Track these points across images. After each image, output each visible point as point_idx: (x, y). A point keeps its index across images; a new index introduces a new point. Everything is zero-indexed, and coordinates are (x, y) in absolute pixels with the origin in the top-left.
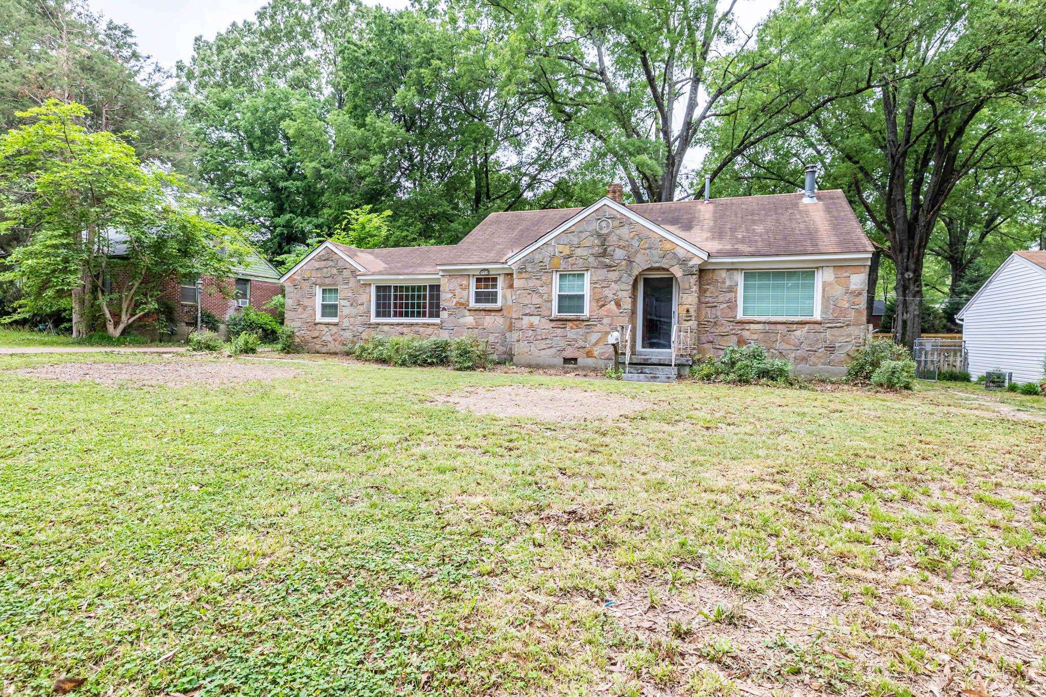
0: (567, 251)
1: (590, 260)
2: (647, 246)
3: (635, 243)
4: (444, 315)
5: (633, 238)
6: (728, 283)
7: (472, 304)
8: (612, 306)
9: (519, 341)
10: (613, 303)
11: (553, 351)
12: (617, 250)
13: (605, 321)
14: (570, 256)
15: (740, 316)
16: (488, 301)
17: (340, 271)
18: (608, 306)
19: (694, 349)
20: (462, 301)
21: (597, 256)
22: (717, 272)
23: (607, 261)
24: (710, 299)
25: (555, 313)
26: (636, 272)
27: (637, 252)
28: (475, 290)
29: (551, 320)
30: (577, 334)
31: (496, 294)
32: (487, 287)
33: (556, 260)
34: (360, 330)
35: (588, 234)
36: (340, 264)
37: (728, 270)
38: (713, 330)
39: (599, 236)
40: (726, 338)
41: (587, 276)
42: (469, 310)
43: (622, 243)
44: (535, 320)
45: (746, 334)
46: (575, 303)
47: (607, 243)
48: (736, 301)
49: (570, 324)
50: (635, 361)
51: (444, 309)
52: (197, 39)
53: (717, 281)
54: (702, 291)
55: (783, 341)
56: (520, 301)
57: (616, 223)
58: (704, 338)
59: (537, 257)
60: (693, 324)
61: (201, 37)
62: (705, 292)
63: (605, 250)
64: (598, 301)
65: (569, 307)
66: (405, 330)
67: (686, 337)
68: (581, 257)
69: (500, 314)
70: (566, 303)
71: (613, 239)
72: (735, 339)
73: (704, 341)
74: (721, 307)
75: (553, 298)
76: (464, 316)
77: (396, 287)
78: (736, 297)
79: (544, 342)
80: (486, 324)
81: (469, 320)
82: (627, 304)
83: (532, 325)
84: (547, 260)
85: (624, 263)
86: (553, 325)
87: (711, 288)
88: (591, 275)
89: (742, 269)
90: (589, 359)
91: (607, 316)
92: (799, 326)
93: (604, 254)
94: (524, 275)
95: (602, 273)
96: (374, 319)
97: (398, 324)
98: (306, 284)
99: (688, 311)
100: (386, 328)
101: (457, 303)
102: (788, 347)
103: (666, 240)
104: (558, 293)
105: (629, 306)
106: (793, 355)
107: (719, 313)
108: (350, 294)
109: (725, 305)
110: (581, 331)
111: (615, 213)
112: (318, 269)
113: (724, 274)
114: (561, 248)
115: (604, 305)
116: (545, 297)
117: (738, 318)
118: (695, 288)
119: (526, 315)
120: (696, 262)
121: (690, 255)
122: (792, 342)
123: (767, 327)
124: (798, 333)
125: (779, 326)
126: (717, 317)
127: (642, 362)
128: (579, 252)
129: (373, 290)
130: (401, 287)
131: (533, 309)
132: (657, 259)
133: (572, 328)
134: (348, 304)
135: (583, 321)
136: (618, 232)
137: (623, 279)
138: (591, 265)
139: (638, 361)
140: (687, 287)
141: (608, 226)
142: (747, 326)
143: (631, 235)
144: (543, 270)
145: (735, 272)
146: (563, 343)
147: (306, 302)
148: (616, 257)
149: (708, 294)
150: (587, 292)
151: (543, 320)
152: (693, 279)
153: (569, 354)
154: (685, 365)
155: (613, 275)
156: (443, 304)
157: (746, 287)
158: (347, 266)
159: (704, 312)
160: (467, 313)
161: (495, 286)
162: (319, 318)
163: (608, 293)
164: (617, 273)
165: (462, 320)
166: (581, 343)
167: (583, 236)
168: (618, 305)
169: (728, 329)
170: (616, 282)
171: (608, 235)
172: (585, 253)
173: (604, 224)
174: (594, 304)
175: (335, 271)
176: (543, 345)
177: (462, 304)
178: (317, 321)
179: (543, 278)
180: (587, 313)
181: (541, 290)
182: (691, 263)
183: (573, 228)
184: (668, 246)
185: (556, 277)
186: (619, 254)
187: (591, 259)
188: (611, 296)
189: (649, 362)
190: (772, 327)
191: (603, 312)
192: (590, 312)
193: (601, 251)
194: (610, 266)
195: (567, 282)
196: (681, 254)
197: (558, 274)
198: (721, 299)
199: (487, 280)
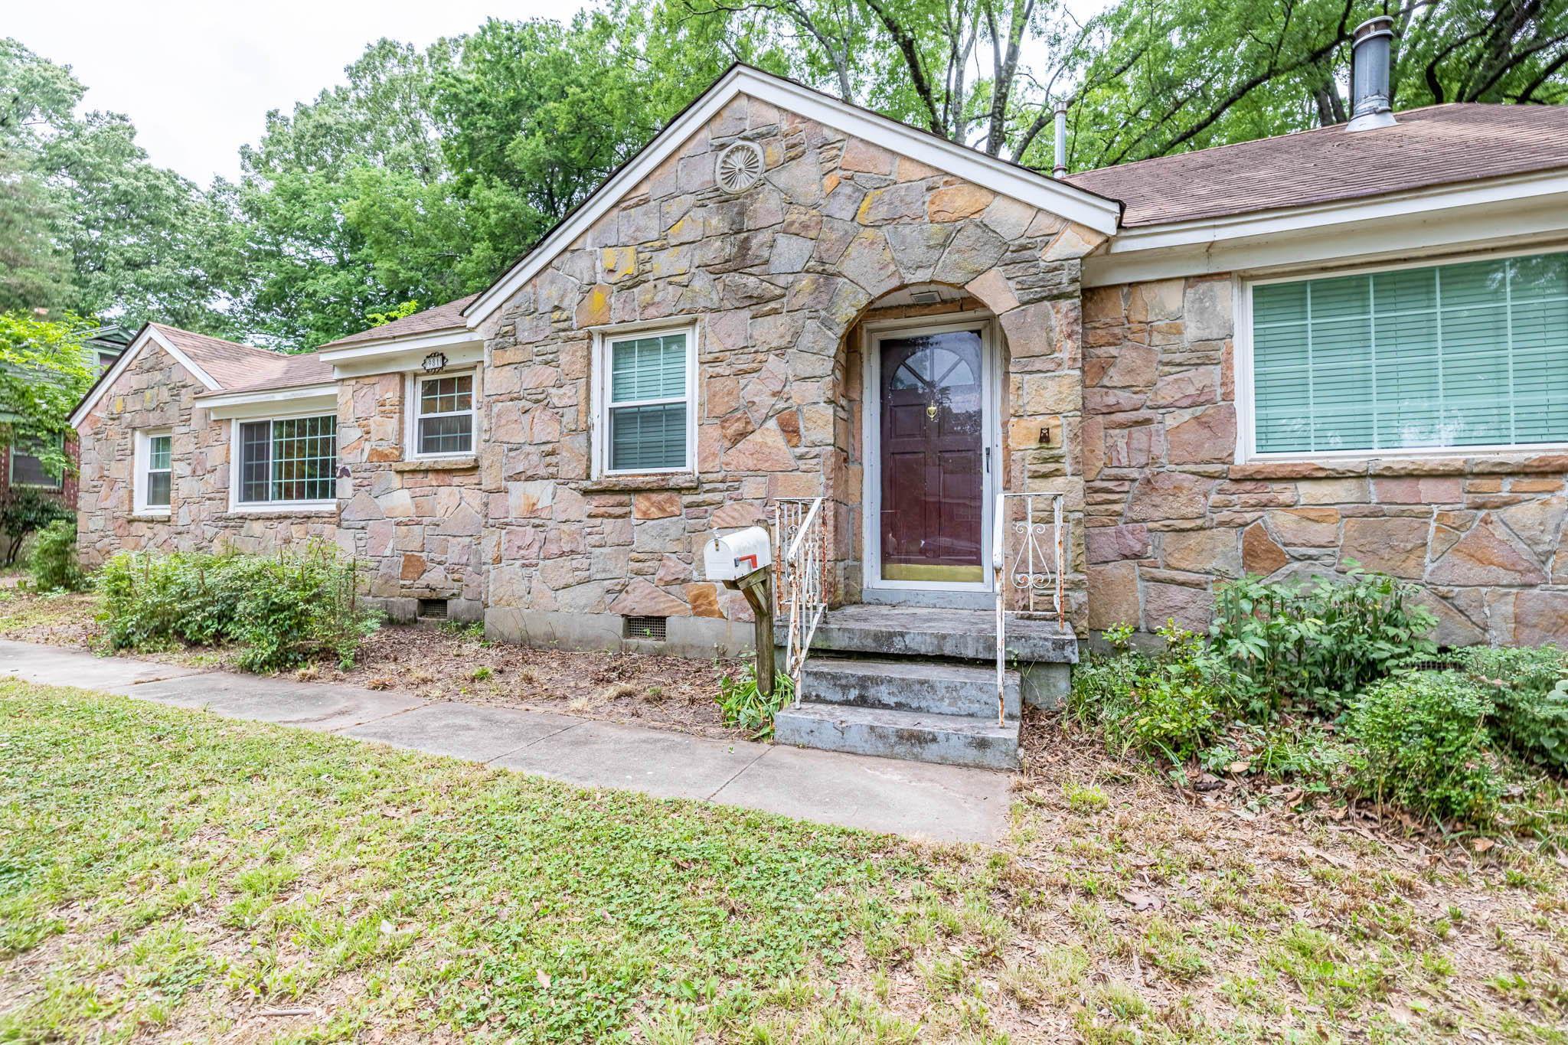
0: (628, 266)
1: (697, 284)
2: (883, 212)
3: (842, 209)
4: (345, 486)
5: (833, 194)
6: (1192, 331)
7: (413, 456)
8: (771, 435)
9: (498, 560)
10: (772, 424)
11: (593, 591)
12: (782, 241)
13: (751, 488)
14: (636, 281)
15: (1246, 453)
16: (449, 445)
17: (176, 390)
18: (756, 437)
19: (1076, 586)
20: (385, 447)
21: (717, 271)
22: (1146, 293)
23: (752, 281)
24: (1124, 398)
25: (602, 469)
26: (847, 311)
27: (847, 241)
28: (419, 415)
29: (586, 493)
30: (662, 534)
31: (465, 423)
32: (448, 405)
33: (597, 296)
34: (210, 532)
35: (690, 199)
36: (176, 377)
37: (1191, 280)
38: (1138, 511)
39: (725, 200)
40: (1193, 539)
41: (692, 339)
42: (401, 472)
43: (795, 216)
44: (541, 492)
45: (1281, 524)
46: (659, 435)
47: (749, 224)
48: (1228, 396)
49: (640, 502)
50: (839, 642)
51: (345, 472)
52: (270, 115)
53: (1148, 327)
54: (1093, 370)
55: (1455, 547)
56: (502, 435)
57: (777, 150)
58: (1107, 545)
59: (548, 293)
60: (1068, 488)
61: (277, 111)
62: (1103, 369)
63: (745, 246)
64: (724, 420)
65: (645, 447)
66: (296, 531)
67: (1046, 539)
68: (669, 279)
69: (473, 479)
70: (636, 437)
71: (767, 208)
72: (1232, 543)
73: (1109, 552)
74: (1170, 421)
75: (597, 422)
76: (388, 491)
77: (279, 424)
78: (1227, 382)
79: (567, 563)
80: (440, 512)
81: (400, 499)
82: (819, 426)
83: (533, 511)
84: (572, 300)
85: (806, 281)
86: (593, 504)
87: (1126, 355)
88: (703, 336)
89: (1244, 277)
90: (701, 621)
91: (755, 472)
92: (1526, 483)
93: (740, 261)
94: (511, 355)
95: (736, 327)
96: (236, 507)
97: (282, 518)
98: (114, 429)
99: (1045, 438)
100: (258, 527)
101: (374, 452)
102: (1478, 573)
103: (951, 178)
104: (609, 403)
105: (827, 434)
106: (1508, 608)
107: (1160, 448)
108: (191, 448)
109: (1187, 415)
110: (674, 527)
111: (773, 116)
112: (136, 392)
113: (1172, 298)
114: (609, 257)
115: (743, 435)
116: (569, 415)
117: (1240, 460)
118: (1069, 349)
119: (516, 477)
120: (1070, 245)
121: (1044, 224)
122: (1497, 553)
123: (1374, 491)
124: (1526, 513)
125: (1424, 486)
126: (1154, 461)
127: (870, 645)
128: (665, 263)
129: (235, 431)
130: (290, 423)
131: (535, 459)
132: (918, 253)
133: (646, 517)
134: (188, 470)
135: (679, 490)
136: (781, 179)
137: (806, 341)
138: (702, 303)
139: (855, 644)
140: (1038, 346)
141: (751, 165)
142: (1285, 493)
143: (829, 182)
144: (564, 332)
145: (1221, 288)
146: (620, 568)
147: (116, 470)
148: (778, 264)
149: (1115, 377)
150: (691, 395)
151: (564, 492)
152: (1062, 315)
153: (641, 600)
154: (1049, 665)
155: (771, 330)
156: (344, 458)
157: (1262, 344)
158: (189, 382)
159: (1100, 447)
160: (396, 481)
161: (465, 403)
162: (142, 507)
163: (757, 391)
164: (783, 319)
165: (383, 502)
166: (674, 566)
167: (674, 208)
168: (790, 430)
169: (1200, 506)
170: (781, 352)
171: (751, 193)
172: (683, 265)
173: (738, 161)
174: (715, 432)
175: (165, 394)
176: (562, 571)
177: (384, 457)
178: (136, 513)
179: (564, 358)
180: (692, 463)
181: (556, 397)
182: (1051, 254)
183: (644, 189)
184: (960, 202)
185: (602, 355)
186: (790, 253)
187: (701, 282)
188: (765, 401)
189: (898, 646)
190: (1399, 491)
191: (741, 457)
192: (703, 460)
193: (729, 250)
194: (761, 300)
195: (636, 368)
196: (1009, 221)
197: (610, 342)
198: (1167, 391)
199: (447, 385)
